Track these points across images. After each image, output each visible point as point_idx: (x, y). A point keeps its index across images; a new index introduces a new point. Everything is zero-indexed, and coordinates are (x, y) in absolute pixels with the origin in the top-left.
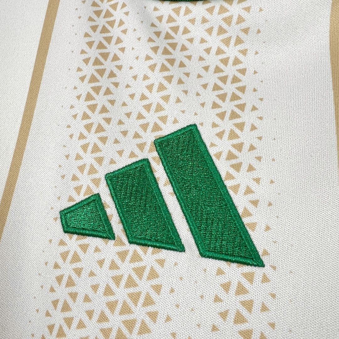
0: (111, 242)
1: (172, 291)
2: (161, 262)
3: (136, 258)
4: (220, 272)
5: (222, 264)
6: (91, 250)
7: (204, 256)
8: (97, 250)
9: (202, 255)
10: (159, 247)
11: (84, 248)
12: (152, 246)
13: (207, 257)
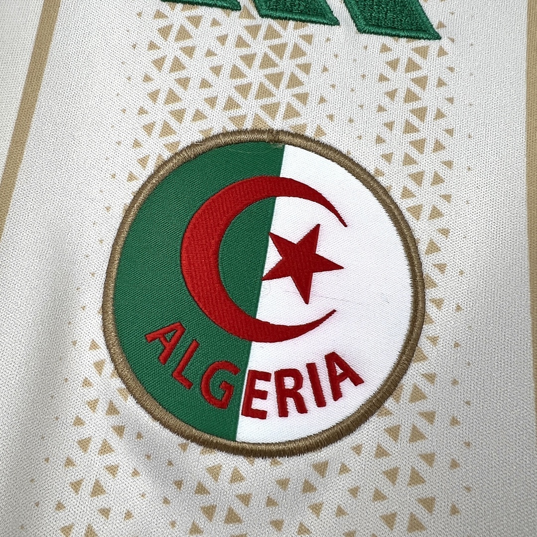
0: (235, 14)
1: (325, 69)
2: (308, 39)
3: (271, 34)
4: (385, 49)
5: (388, 41)
6: (205, 23)
7: (365, 32)
8: (215, 23)
9: (361, 31)
10: (304, 21)
11: (196, 21)
12: (294, 19)
13: (368, 33)
